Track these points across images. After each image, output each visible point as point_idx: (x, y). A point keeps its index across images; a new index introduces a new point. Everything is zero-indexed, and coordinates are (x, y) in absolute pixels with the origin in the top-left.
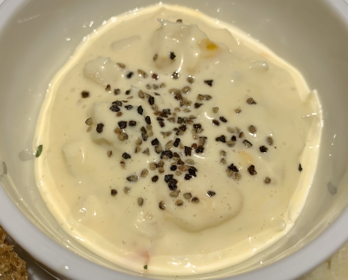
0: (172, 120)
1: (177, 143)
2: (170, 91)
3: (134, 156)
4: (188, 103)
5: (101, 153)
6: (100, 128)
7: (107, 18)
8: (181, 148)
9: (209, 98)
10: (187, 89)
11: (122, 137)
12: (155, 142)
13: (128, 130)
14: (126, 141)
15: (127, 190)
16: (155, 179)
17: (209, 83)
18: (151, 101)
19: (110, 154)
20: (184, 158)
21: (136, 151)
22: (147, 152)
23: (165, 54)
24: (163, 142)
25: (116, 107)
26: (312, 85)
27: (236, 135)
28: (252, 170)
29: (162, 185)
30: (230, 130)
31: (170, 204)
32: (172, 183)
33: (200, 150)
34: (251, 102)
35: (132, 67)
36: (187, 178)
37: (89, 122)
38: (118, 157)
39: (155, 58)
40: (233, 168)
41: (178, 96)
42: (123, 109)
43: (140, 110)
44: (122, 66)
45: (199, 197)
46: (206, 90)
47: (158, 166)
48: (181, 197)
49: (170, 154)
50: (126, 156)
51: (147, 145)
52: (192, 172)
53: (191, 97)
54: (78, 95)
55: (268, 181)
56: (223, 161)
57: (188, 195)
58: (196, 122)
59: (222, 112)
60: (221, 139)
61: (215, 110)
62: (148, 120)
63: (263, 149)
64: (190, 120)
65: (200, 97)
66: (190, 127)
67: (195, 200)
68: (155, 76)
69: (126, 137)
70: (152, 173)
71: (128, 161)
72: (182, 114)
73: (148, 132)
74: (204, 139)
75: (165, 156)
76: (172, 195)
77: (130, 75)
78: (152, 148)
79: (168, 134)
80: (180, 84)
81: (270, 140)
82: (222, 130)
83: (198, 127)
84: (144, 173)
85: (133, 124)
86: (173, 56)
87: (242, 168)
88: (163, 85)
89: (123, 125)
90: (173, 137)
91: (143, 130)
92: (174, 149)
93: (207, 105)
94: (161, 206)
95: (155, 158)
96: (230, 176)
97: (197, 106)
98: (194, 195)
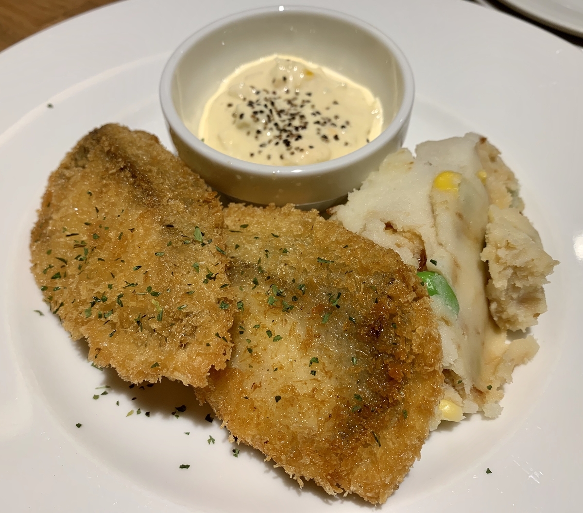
0: (286, 114)
1: (290, 125)
2: (285, 100)
3: (264, 132)
4: (296, 106)
5: (242, 134)
6: (242, 116)
7: (237, 65)
8: (293, 127)
9: (308, 101)
10: (295, 99)
11: (256, 119)
12: (276, 124)
13: (259, 116)
14: (258, 123)
15: (260, 152)
16: (277, 144)
17: (309, 94)
18: (273, 104)
19: (248, 133)
20: (294, 132)
21: (265, 128)
22: (271, 129)
23: (280, 77)
24: (281, 125)
25: (251, 104)
26: (376, 94)
27: (327, 121)
28: (336, 137)
29: (282, 146)
30: (323, 118)
31: (287, 155)
32: (287, 143)
33: (304, 127)
34: (335, 103)
35: (260, 87)
36: (297, 139)
37: (234, 115)
38: (254, 133)
39: (274, 81)
40: (325, 137)
41: (289, 102)
42: (255, 105)
43: (266, 106)
44: (253, 87)
45: (304, 148)
46: (307, 98)
47: (279, 137)
48: (293, 150)
49: (285, 131)
50: (259, 132)
51: (271, 125)
52: (299, 137)
53: (298, 102)
54: (225, 106)
55: (346, 144)
56: (318, 133)
57: (297, 149)
58: (301, 114)
59: (318, 108)
60: (318, 122)
61: (313, 106)
62: (271, 111)
63: (343, 127)
64: (297, 114)
65: (304, 101)
66: (297, 118)
67: (302, 150)
68: (274, 93)
69: (258, 120)
70: (275, 141)
71: (260, 136)
72: (293, 111)
73: (272, 118)
74: (306, 123)
75: (283, 132)
76: (288, 150)
77: (258, 93)
78: (274, 128)
79: (284, 121)
80: (290, 96)
81: (348, 123)
82: (318, 118)
83: (302, 117)
84: (270, 142)
85: (262, 112)
86: (285, 79)
87: (331, 137)
88: (279, 98)
89: (255, 113)
90: (287, 122)
91: (268, 116)
92: (288, 128)
93: (308, 106)
94: (282, 157)
95: (277, 133)
96: (323, 140)
97: (302, 106)
98: (301, 148)
